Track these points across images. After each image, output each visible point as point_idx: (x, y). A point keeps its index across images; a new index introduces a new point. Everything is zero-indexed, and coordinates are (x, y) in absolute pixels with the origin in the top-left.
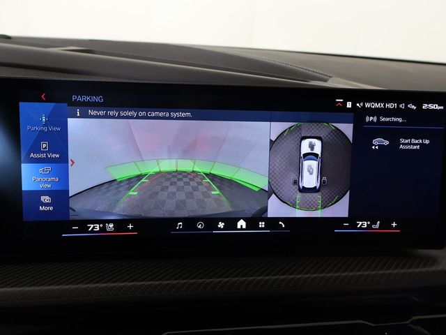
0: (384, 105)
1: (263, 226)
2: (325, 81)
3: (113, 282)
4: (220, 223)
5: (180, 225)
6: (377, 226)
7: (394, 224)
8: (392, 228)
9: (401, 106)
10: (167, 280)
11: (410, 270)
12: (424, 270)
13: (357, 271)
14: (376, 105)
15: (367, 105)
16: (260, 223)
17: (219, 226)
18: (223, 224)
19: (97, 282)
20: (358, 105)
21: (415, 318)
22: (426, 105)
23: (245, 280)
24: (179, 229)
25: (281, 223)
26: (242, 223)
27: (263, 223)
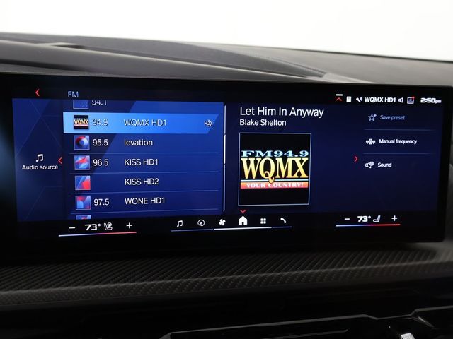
0: (384, 100)
1: (265, 223)
2: (321, 76)
4: (221, 220)
5: (180, 223)
6: (378, 220)
7: (394, 218)
8: (392, 222)
9: (399, 100)
10: (169, 279)
12: (418, 263)
13: (360, 265)
14: (375, 100)
15: (367, 100)
16: (262, 220)
17: (220, 223)
18: (224, 221)
20: (357, 99)
21: (417, 310)
22: (424, 99)
23: (248, 278)
24: (180, 228)
25: (282, 219)
26: (243, 220)
27: (265, 219)
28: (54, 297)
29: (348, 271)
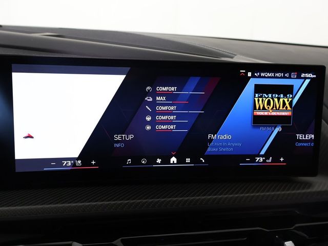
0: (274, 75)
1: (189, 161)
2: (232, 58)
5: (129, 161)
6: (270, 161)
7: (282, 159)
8: (280, 162)
9: (286, 75)
10: (121, 200)
12: (304, 191)
14: (269, 75)
15: (263, 74)
16: (187, 159)
17: (157, 162)
19: (70, 203)
20: (256, 74)
21: (297, 225)
22: (304, 74)
24: (129, 164)
25: (201, 159)
26: (174, 160)
27: (189, 159)
28: (40, 212)
29: (248, 197)
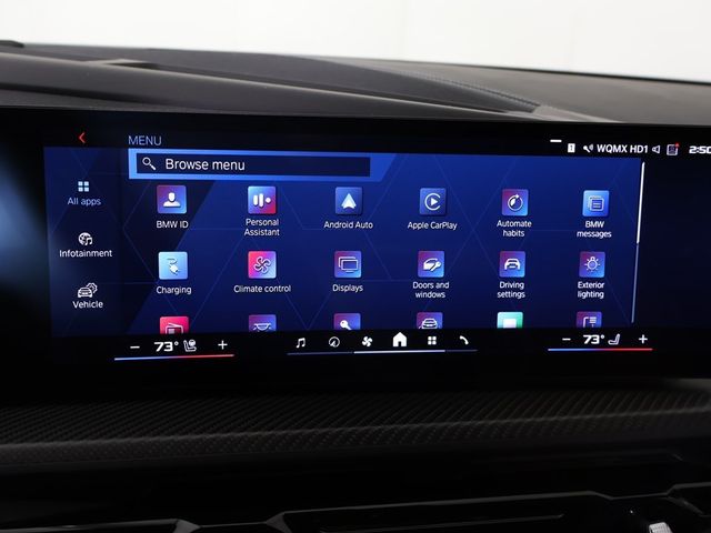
1: (434, 343)
2: (530, 111)
3: (197, 433)
4: (365, 339)
5: (302, 342)
6: (616, 342)
7: (643, 339)
8: (639, 344)
9: (654, 149)
11: (669, 412)
13: (586, 413)
14: (615, 149)
15: (601, 148)
16: (430, 338)
17: (364, 343)
18: (370, 340)
19: (173, 434)
21: (676, 487)
22: (695, 148)
23: (406, 429)
24: (301, 349)
25: (461, 337)
27: (435, 338)
28: (106, 453)
